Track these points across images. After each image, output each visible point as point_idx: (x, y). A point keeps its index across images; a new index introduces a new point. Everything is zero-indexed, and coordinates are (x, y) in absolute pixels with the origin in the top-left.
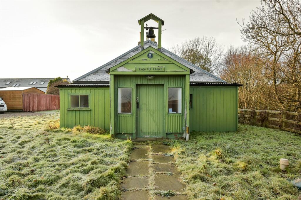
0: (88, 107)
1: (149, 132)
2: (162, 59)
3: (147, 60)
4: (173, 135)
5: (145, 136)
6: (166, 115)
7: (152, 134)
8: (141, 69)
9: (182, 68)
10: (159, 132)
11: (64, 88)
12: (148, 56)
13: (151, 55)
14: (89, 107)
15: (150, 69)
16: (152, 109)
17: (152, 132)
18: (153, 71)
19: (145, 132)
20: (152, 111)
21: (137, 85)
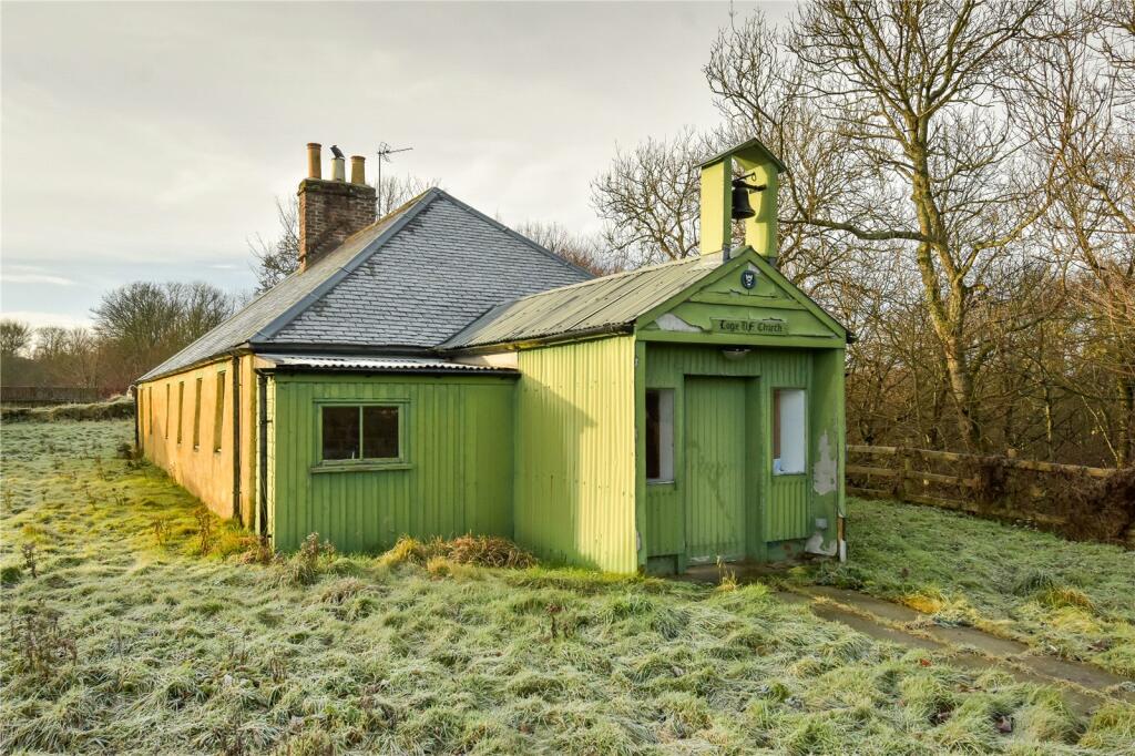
0: (397, 455)
1: (708, 542)
2: (780, 294)
3: (740, 293)
4: (781, 548)
5: (696, 559)
6: (767, 481)
7: (714, 547)
8: (724, 324)
9: (829, 328)
10: (733, 540)
11: (295, 379)
12: (744, 282)
13: (751, 277)
14: (401, 455)
15: (750, 326)
16: (714, 460)
17: (715, 542)
18: (758, 332)
19: (695, 543)
20: (715, 469)
21: (688, 378)
